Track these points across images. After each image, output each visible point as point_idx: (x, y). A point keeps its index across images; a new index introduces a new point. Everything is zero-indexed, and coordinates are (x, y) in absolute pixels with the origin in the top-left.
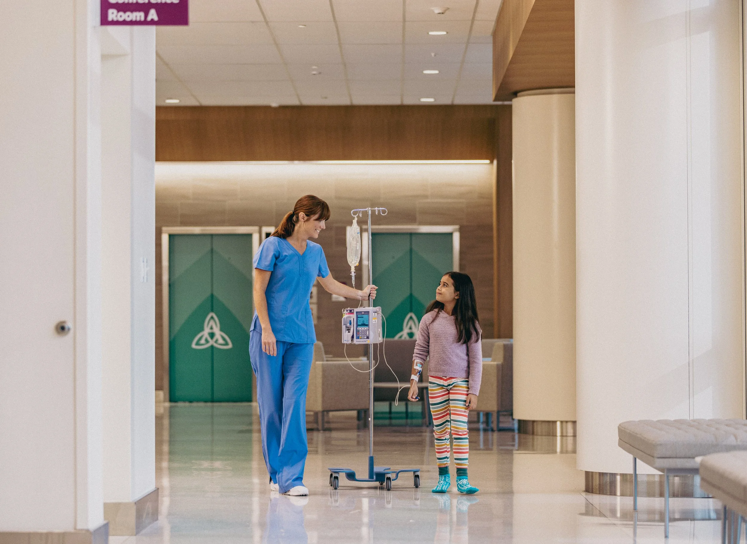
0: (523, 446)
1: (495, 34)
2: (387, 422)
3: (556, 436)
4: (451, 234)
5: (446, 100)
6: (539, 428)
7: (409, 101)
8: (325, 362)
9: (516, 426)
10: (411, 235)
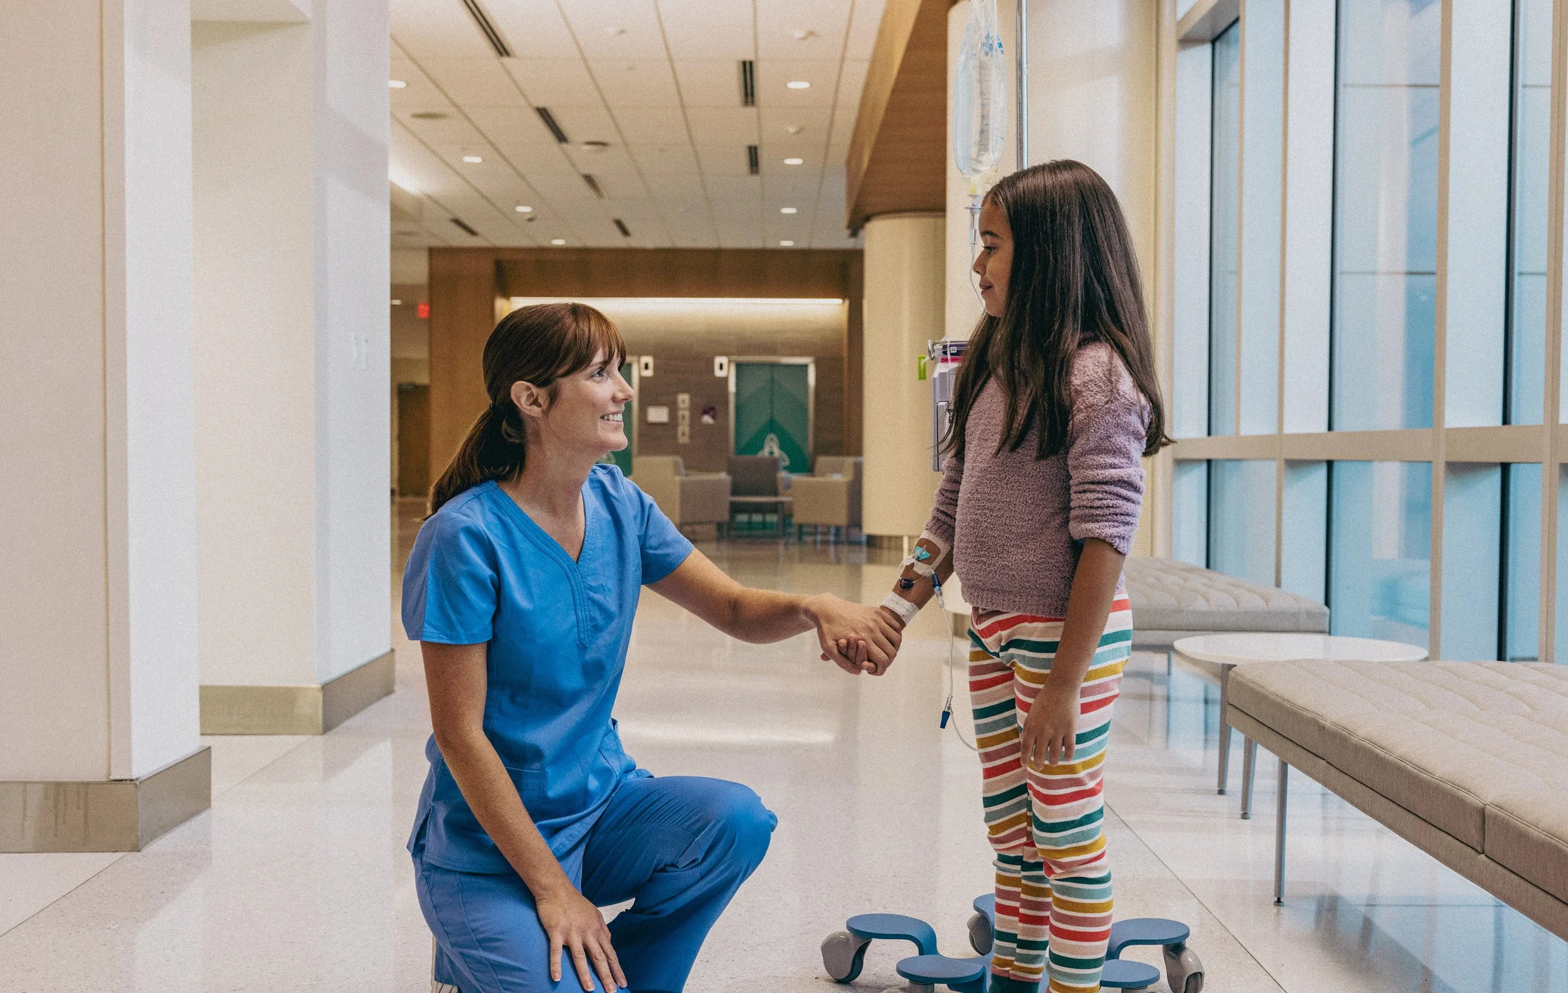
0: (871, 560)
1: (849, 162)
2: (746, 533)
3: (902, 549)
4: (806, 366)
5: (804, 245)
6: (886, 543)
7: (771, 245)
8: (684, 478)
9: (864, 539)
10: (773, 365)
